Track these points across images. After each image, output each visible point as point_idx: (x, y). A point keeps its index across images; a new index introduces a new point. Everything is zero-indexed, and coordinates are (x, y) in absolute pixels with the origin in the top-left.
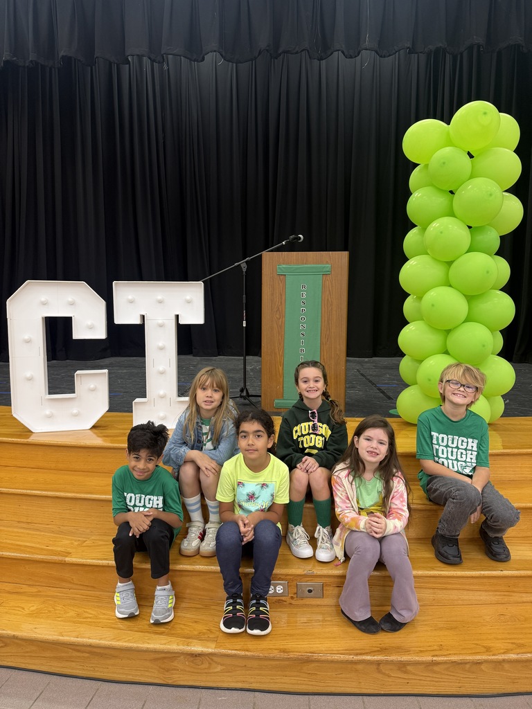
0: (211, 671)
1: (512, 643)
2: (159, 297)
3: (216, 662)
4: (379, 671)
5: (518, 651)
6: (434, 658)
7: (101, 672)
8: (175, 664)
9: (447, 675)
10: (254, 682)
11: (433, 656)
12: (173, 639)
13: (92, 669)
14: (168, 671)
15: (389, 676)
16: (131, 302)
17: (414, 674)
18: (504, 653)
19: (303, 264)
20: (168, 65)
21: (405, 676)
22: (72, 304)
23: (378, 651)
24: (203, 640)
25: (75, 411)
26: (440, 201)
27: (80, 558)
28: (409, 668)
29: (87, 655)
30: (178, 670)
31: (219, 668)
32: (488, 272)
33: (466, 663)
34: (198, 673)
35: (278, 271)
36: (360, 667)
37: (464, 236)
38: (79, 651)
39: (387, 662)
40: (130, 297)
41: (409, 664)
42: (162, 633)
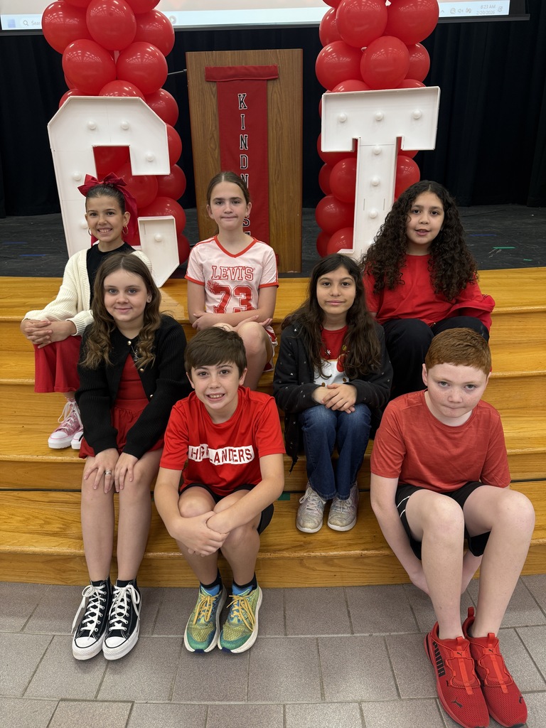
4: (303, 566)
15: (314, 570)
17: (342, 567)
21: (333, 569)
23: (301, 546)
42: (54, 534)
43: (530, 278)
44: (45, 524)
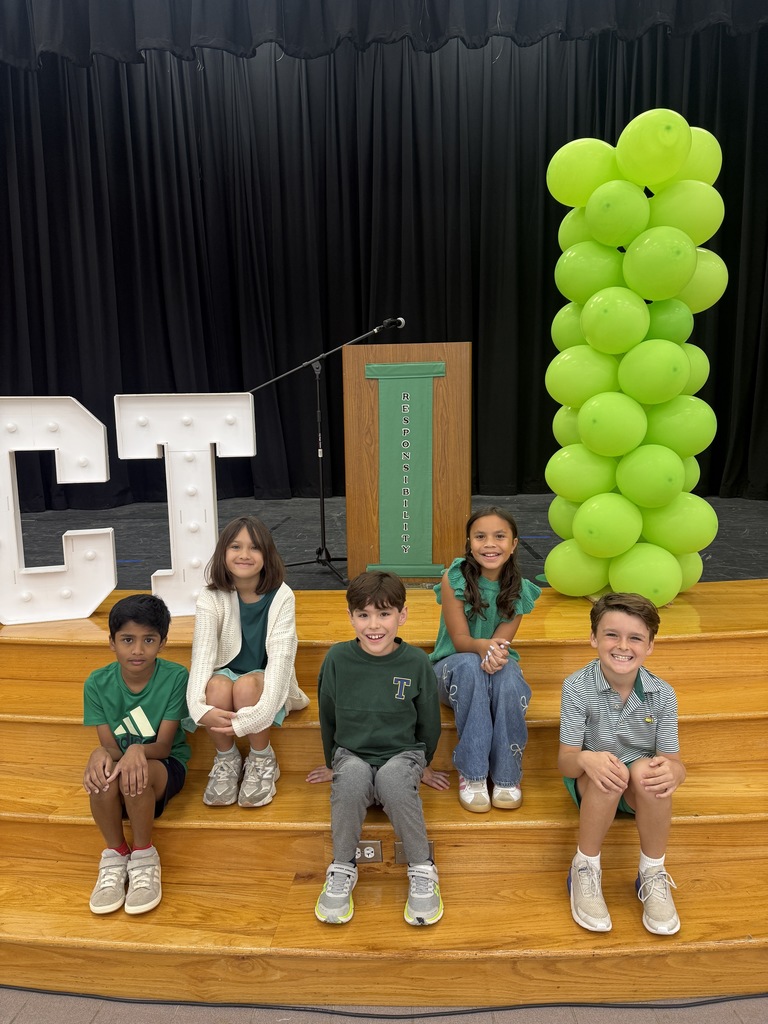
0: (268, 979)
1: (712, 924)
2: (186, 418)
3: (273, 967)
4: (516, 972)
5: (721, 936)
6: (597, 952)
7: (103, 985)
8: (213, 971)
9: (616, 973)
10: (331, 994)
11: (595, 948)
12: (209, 934)
13: (89, 981)
14: (202, 981)
15: (531, 979)
16: (144, 425)
17: (567, 974)
18: (699, 940)
19: (403, 361)
20: (204, 65)
21: (556, 978)
22: (55, 431)
23: (514, 943)
24: (253, 934)
25: (66, 592)
26: (603, 263)
27: (70, 815)
28: (560, 966)
29: (80, 961)
30: (217, 979)
31: (278, 975)
32: (675, 370)
33: (644, 957)
34: (247, 983)
35: (367, 373)
36: (488, 967)
37: (639, 315)
38: (68, 956)
39: (526, 959)
40: (141, 419)
41: (557, 961)
42: (192, 926)
43: (755, 593)
44: (178, 912)
